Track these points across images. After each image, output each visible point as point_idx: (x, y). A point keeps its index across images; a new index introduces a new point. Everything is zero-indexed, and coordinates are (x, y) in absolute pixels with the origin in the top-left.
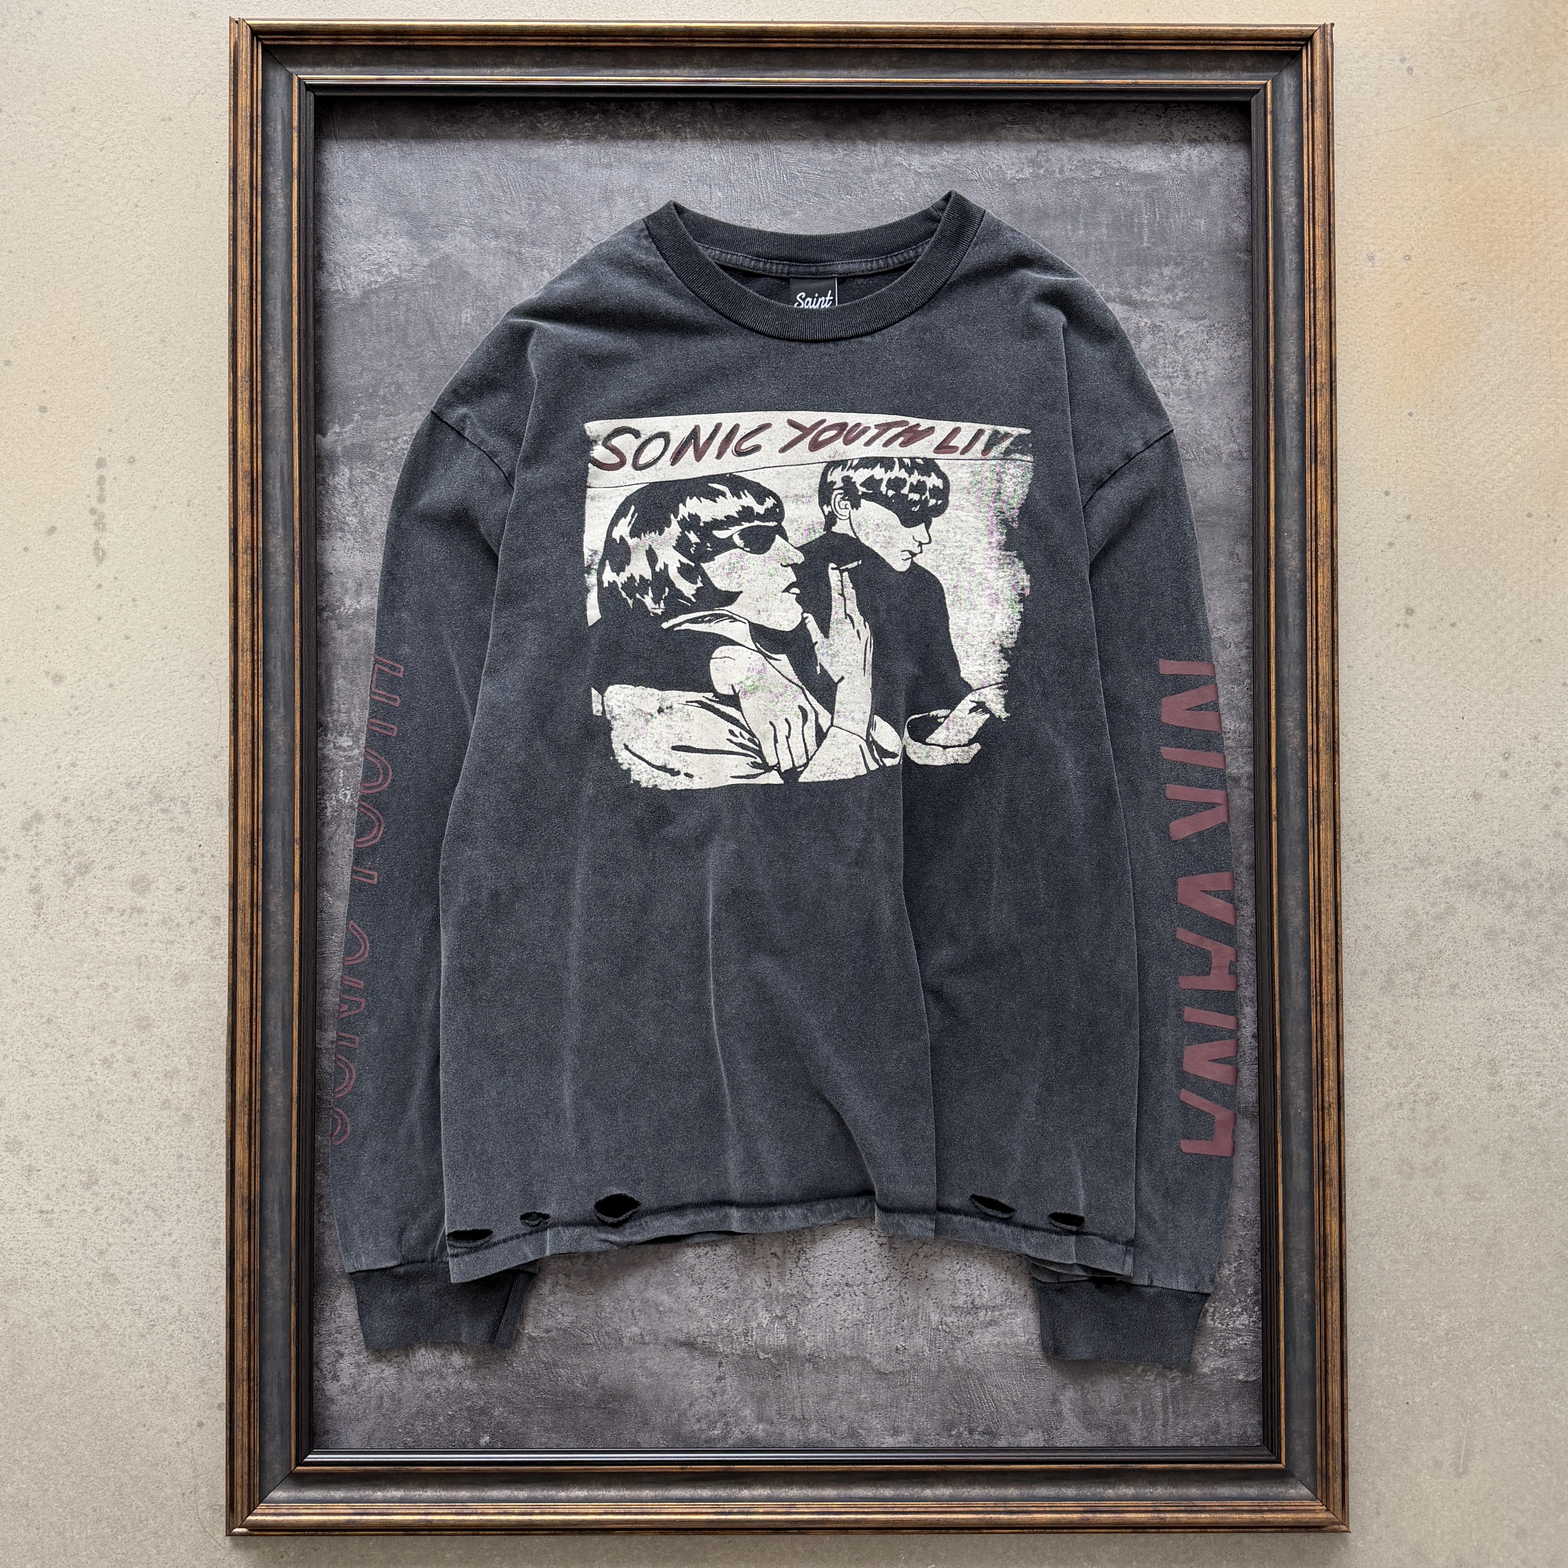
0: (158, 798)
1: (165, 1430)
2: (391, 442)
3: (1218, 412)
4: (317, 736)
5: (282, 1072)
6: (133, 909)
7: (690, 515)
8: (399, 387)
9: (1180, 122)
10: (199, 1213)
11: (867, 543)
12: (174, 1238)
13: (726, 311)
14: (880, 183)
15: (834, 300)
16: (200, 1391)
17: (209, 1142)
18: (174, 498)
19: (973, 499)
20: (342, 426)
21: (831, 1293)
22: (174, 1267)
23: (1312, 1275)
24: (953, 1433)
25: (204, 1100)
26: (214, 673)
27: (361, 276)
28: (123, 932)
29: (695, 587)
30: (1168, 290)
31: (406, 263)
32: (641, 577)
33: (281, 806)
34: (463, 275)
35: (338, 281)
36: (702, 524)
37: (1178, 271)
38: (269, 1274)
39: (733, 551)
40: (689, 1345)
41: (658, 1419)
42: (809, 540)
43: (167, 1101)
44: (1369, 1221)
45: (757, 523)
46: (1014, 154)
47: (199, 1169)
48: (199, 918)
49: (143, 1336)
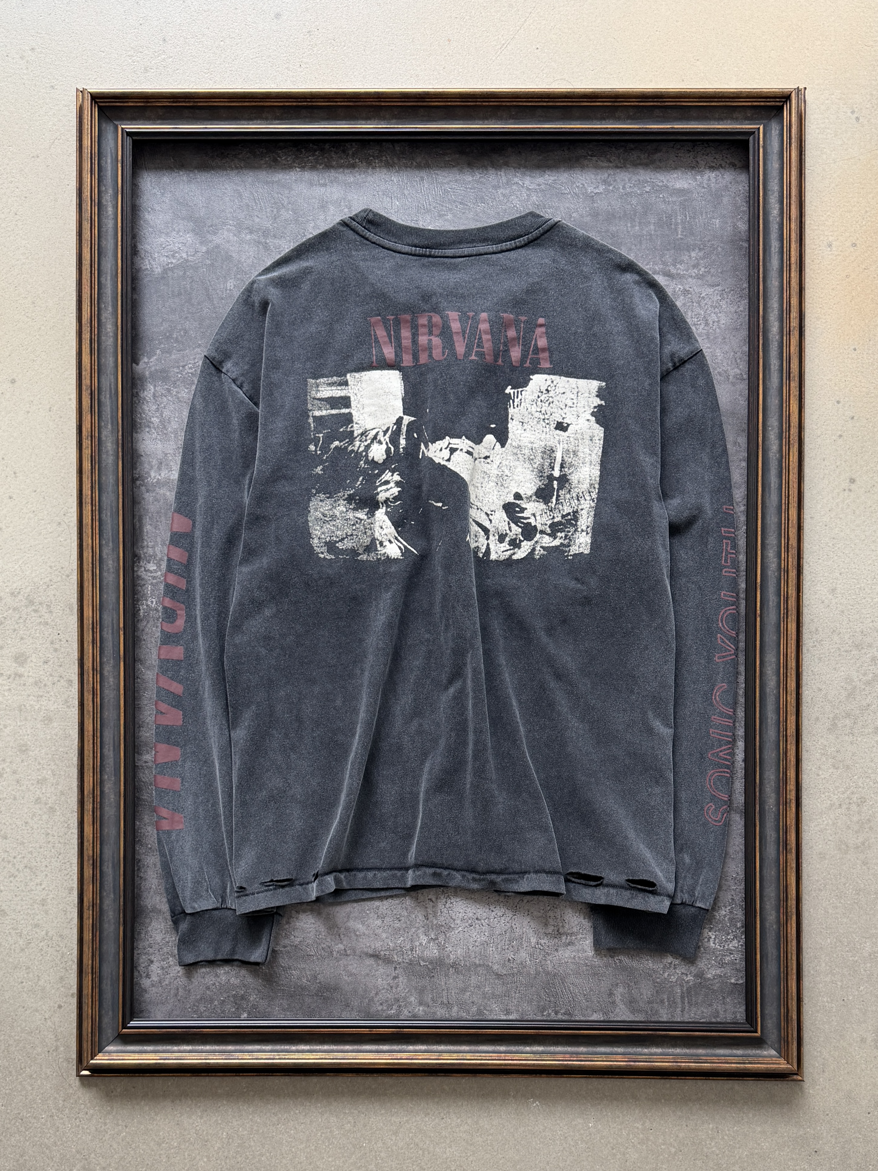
0: (32, 603)
1: (37, 1011)
2: (181, 368)
3: (727, 348)
4: (134, 562)
5: (113, 779)
6: (16, 674)
8: (186, 332)
9: (703, 154)
10: (60, 871)
12: (43, 887)
14: (504, 195)
16: (60, 985)
17: (66, 825)
18: (40, 406)
20: (149, 358)
21: (467, 924)
22: (43, 905)
23: (778, 912)
24: (545, 1014)
25: (63, 798)
26: (67, 521)
27: (162, 259)
28: (10, 689)
30: (694, 267)
31: (191, 250)
33: (111, 607)
34: (228, 258)
35: (147, 262)
37: (701, 254)
38: (105, 907)
40: (376, 956)
41: (356, 1003)
43: (39, 798)
44: (818, 881)
46: (593, 176)
47: (59, 842)
48: (59, 681)
49: (23, 950)
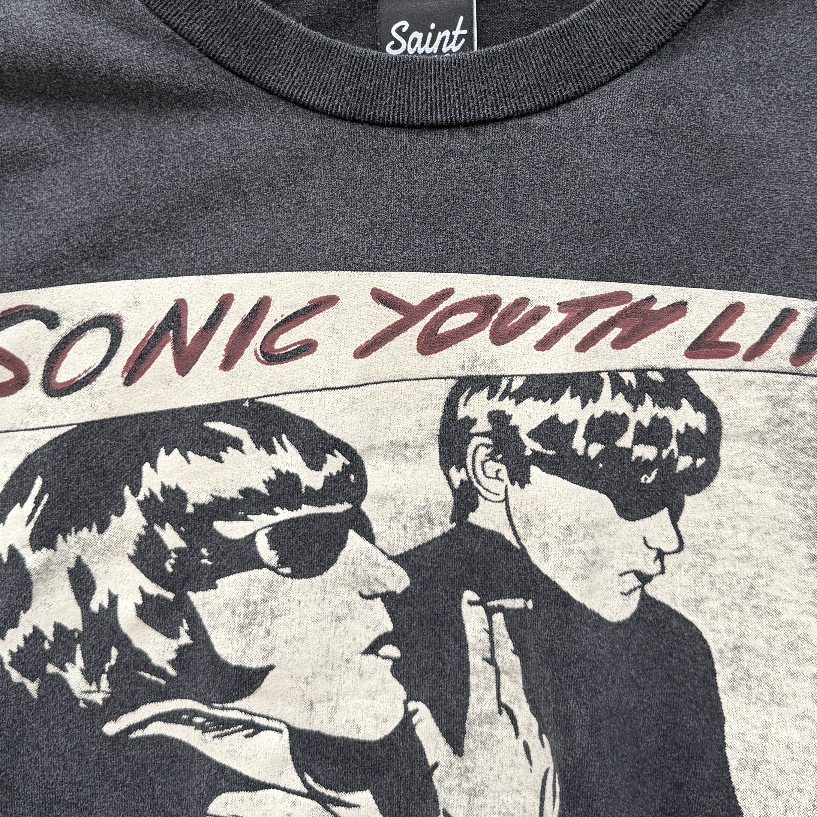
7: (165, 490)
11: (546, 568)
13: (240, 65)
15: (469, 37)
19: (772, 455)
29: (175, 644)
32: (59, 628)
36: (190, 509)
39: (254, 573)
42: (420, 541)
45: (306, 510)
